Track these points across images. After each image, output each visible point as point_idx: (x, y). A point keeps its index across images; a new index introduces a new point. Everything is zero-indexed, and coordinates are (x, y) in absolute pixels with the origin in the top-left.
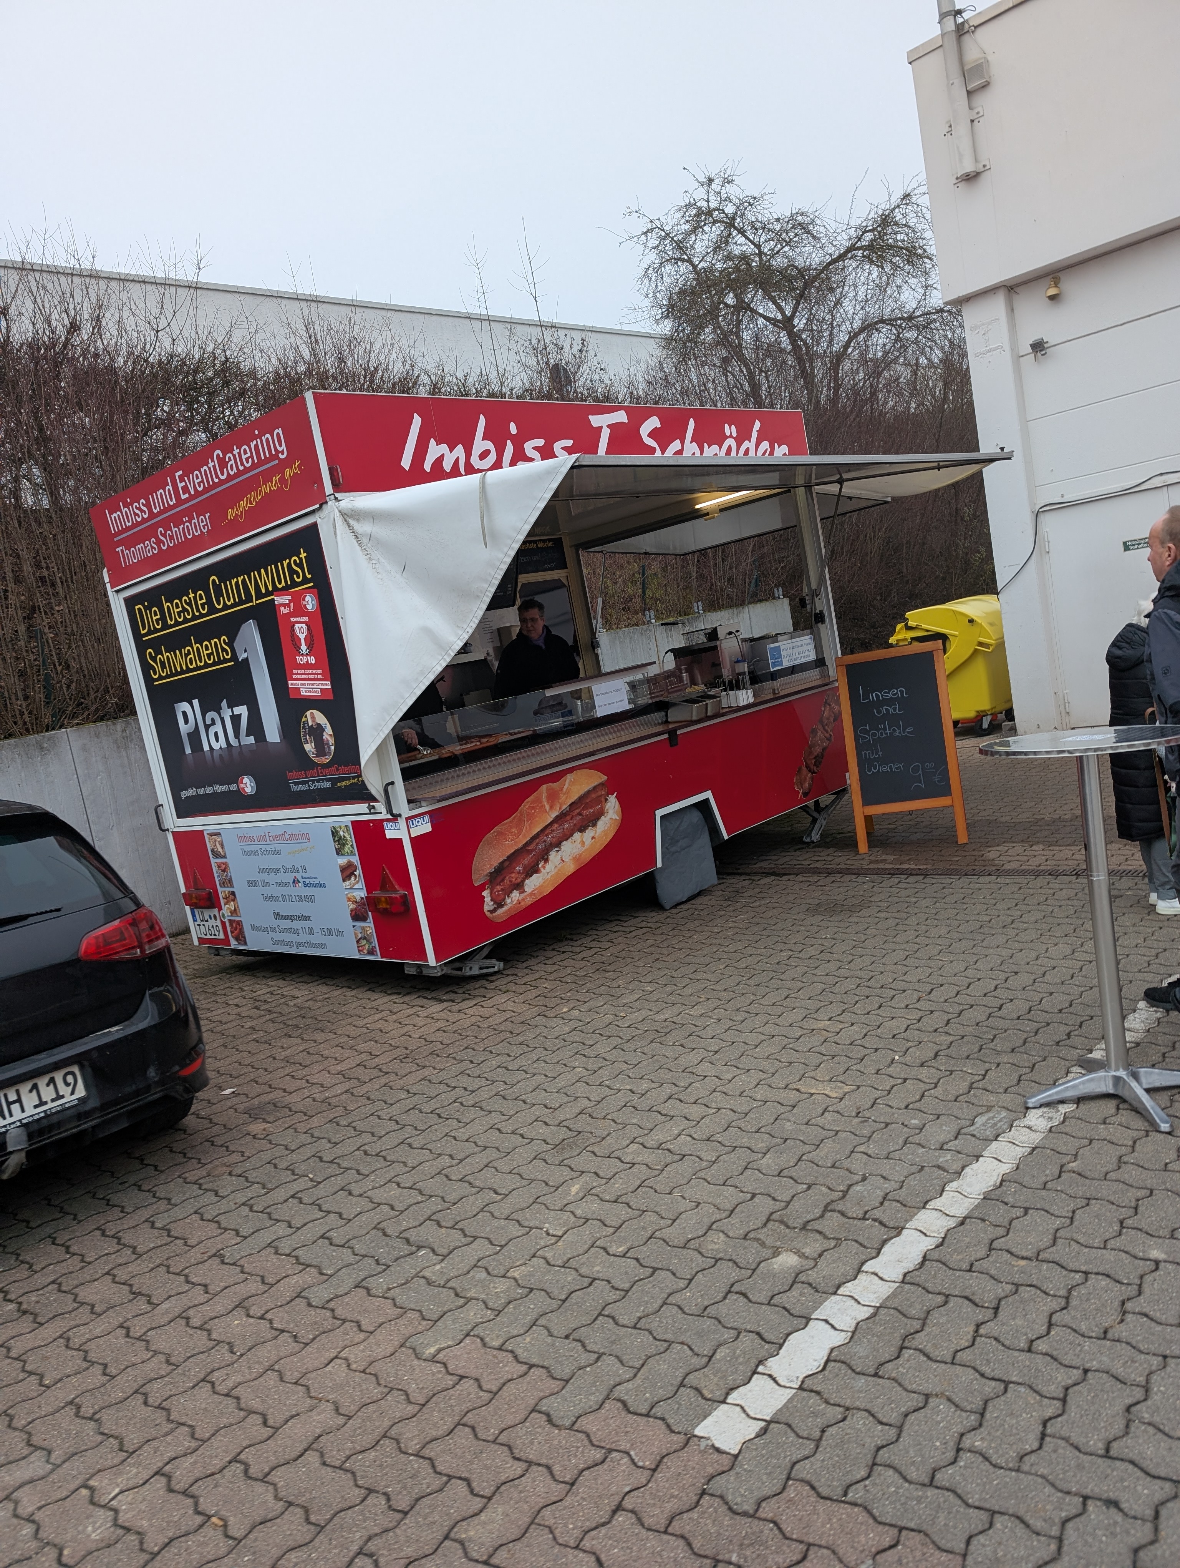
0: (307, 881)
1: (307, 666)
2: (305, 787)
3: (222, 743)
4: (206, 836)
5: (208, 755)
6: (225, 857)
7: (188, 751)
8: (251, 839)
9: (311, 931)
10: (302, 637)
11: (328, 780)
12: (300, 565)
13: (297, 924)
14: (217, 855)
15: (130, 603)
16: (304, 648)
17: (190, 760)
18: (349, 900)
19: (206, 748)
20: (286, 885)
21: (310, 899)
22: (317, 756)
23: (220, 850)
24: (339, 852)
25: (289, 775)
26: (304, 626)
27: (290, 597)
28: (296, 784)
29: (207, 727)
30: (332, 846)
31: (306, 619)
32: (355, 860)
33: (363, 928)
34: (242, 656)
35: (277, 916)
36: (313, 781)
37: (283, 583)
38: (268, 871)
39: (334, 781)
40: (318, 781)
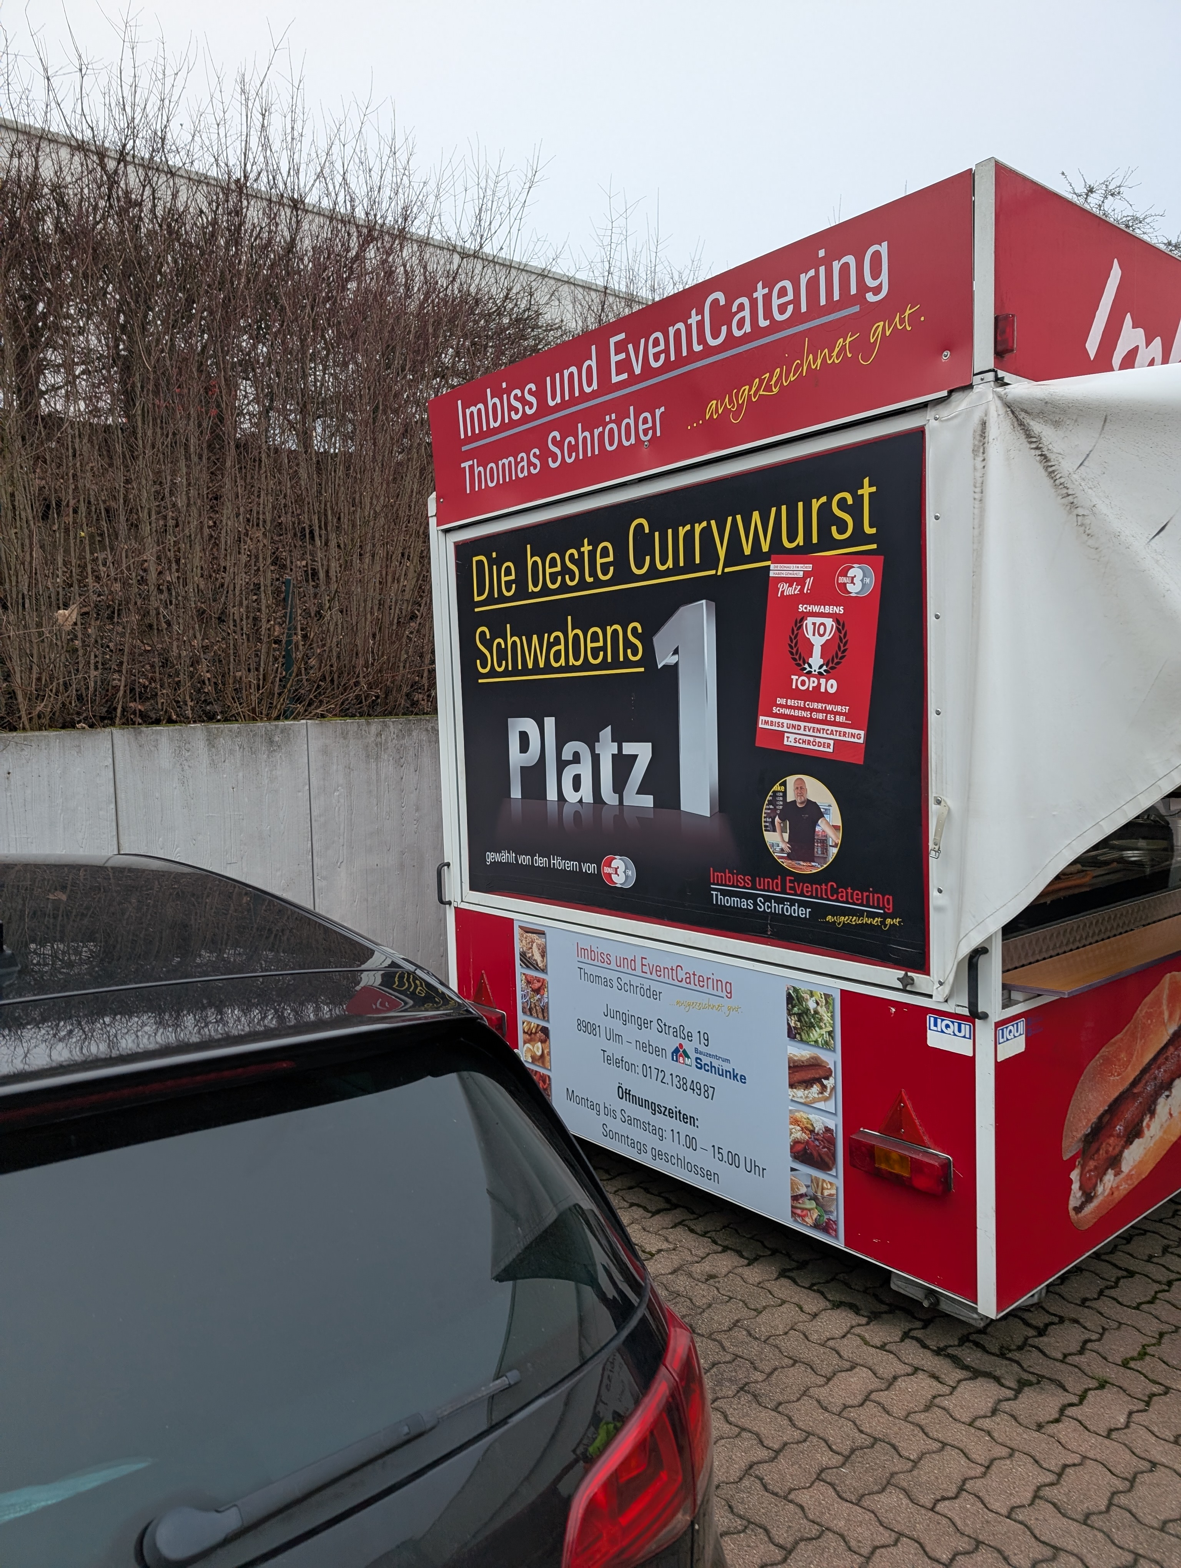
0: (705, 1060)
1: (816, 695)
2: (746, 904)
3: (586, 793)
4: (517, 932)
5: (552, 809)
6: (544, 970)
7: (516, 793)
8: (605, 959)
9: (691, 1143)
10: (818, 642)
11: (802, 904)
12: (855, 510)
13: (659, 1120)
14: (528, 962)
15: (464, 552)
16: (816, 661)
17: (516, 809)
18: (796, 1122)
19: (552, 795)
20: (658, 1051)
21: (706, 1092)
22: (790, 857)
23: (537, 957)
24: (792, 1034)
25: (714, 875)
26: (829, 622)
27: (809, 567)
28: (724, 893)
29: (562, 765)
30: (780, 1018)
31: (840, 610)
32: (833, 1059)
33: (815, 1181)
34: (664, 659)
35: (625, 1094)
36: (768, 899)
37: (800, 540)
38: (626, 1018)
39: (819, 911)
40: (779, 901)
